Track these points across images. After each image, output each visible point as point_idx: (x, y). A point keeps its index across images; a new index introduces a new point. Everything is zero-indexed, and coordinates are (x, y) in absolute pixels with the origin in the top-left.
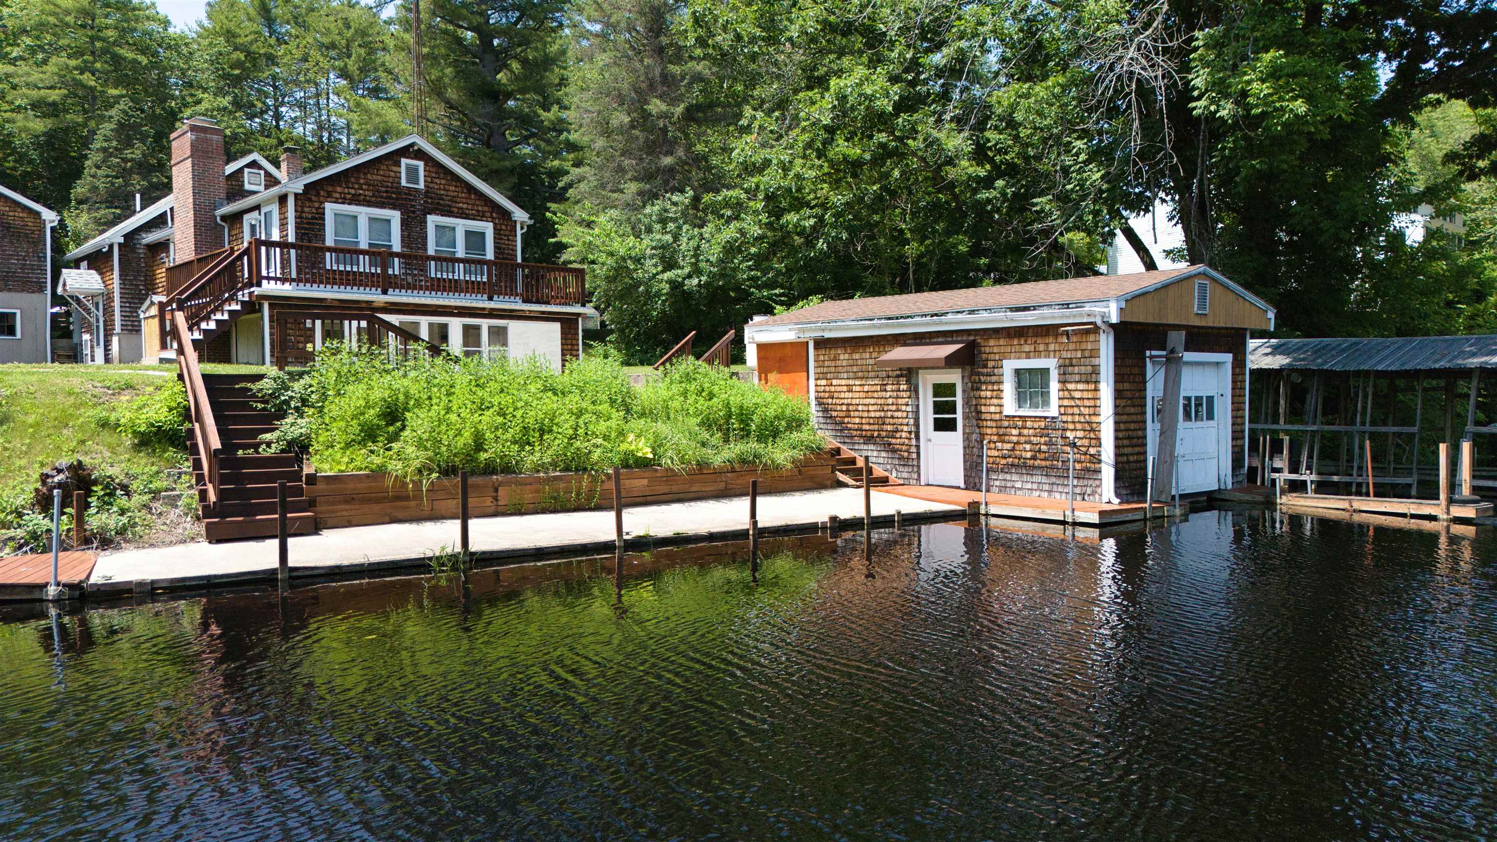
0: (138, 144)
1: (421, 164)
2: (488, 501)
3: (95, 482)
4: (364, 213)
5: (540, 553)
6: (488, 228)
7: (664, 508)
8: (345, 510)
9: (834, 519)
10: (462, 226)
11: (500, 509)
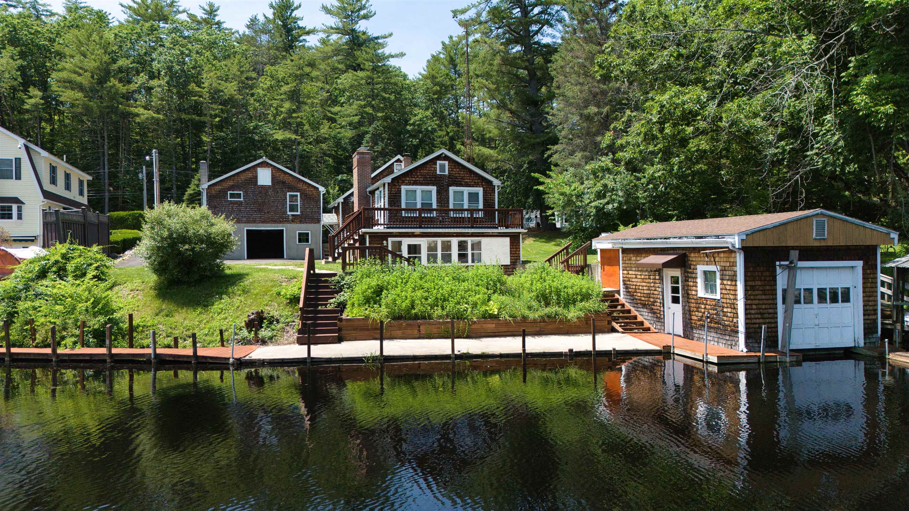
0: (380, 143)
1: (446, 163)
2: (416, 332)
3: (265, 318)
4: (419, 189)
5: (415, 358)
6: (480, 190)
7: (503, 339)
8: (354, 333)
9: (571, 351)
10: (466, 190)
11: (421, 336)
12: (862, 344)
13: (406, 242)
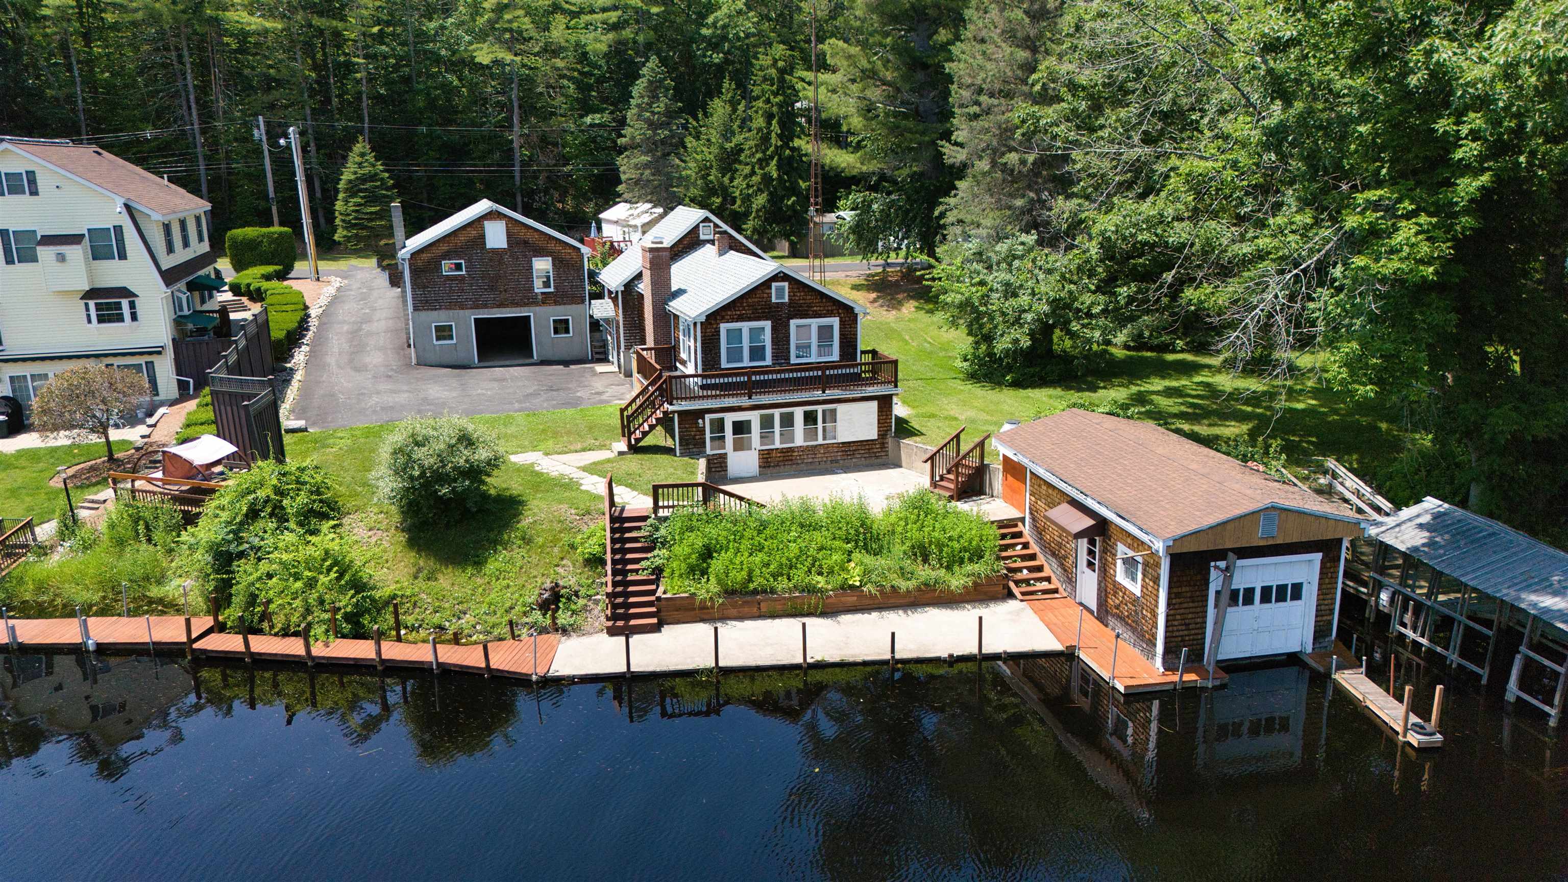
1: (786, 284)
2: (755, 610)
3: (562, 596)
4: (745, 327)
6: (835, 322)
7: (866, 617)
8: (676, 615)
9: (951, 656)
10: (815, 323)
11: (762, 614)
12: (1309, 649)
13: (730, 419)
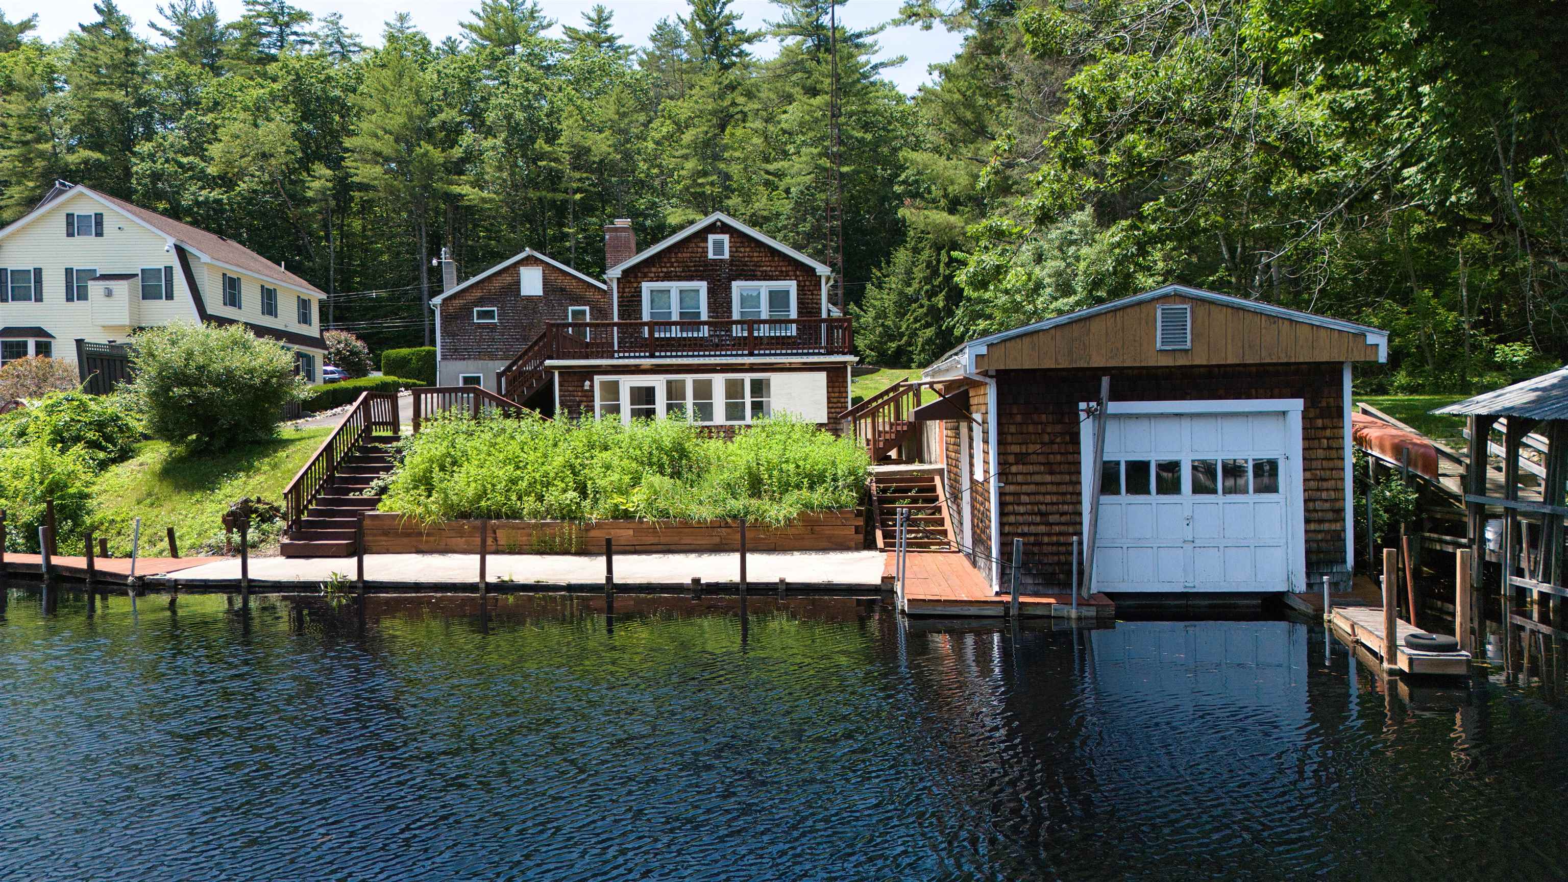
1: (726, 238)
2: (490, 541)
3: (255, 512)
4: (675, 287)
6: (792, 286)
9: (696, 581)
10: (764, 287)
11: (500, 548)
12: (1300, 587)
13: (627, 383)
